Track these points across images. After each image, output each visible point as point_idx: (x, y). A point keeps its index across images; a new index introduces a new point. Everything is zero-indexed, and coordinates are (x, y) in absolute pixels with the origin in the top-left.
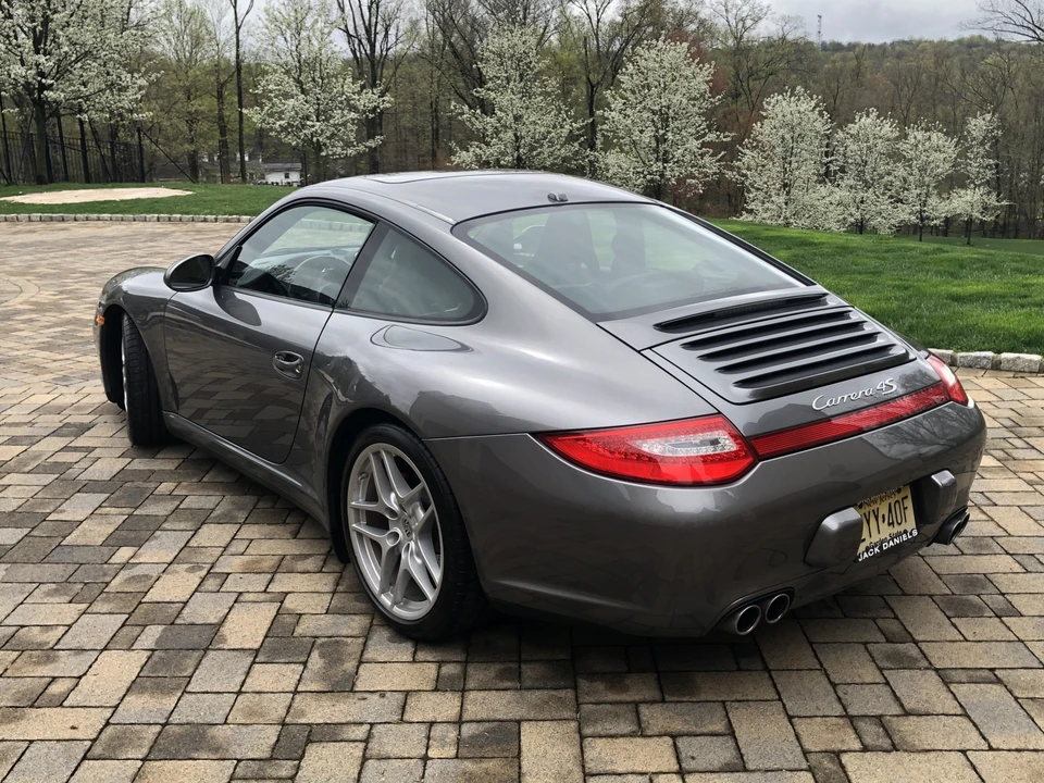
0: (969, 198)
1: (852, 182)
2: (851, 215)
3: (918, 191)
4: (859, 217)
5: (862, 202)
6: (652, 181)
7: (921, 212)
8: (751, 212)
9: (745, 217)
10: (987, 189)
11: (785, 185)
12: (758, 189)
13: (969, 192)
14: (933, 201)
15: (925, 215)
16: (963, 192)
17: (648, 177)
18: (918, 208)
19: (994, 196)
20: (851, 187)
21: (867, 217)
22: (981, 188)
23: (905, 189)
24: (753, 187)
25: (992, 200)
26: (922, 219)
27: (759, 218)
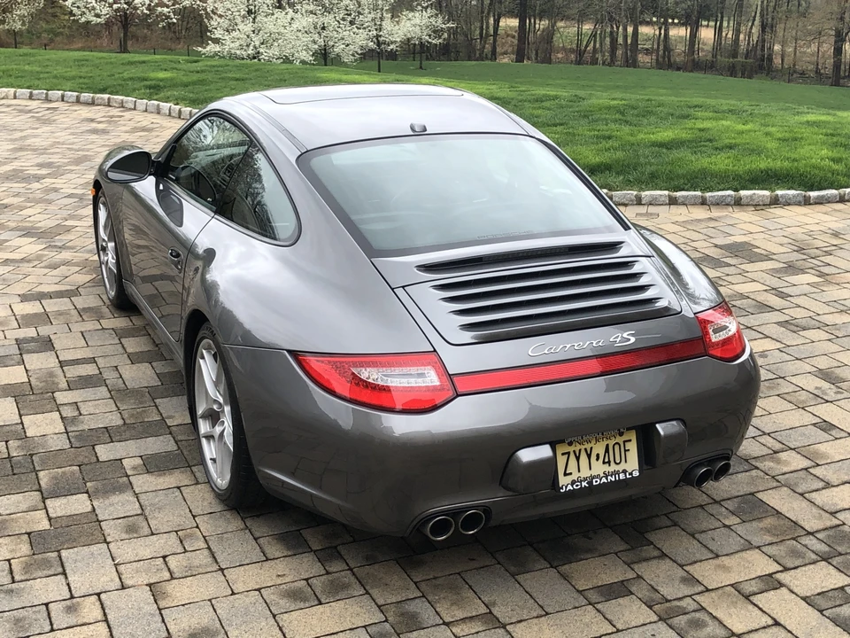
0: (417, 21)
1: (312, 7)
2: (314, 42)
3: (372, 15)
4: (323, 44)
5: (323, 28)
6: (117, 10)
7: (378, 36)
8: (217, 41)
9: (212, 48)
10: (434, 11)
11: (250, 12)
12: (221, 16)
13: (417, 14)
14: (388, 25)
15: (381, 39)
16: (411, 15)
17: (115, 6)
18: (375, 32)
19: (440, 20)
20: (311, 12)
21: (331, 43)
22: (429, 10)
23: (360, 13)
24: (215, 14)
25: (439, 22)
26: (379, 44)
27: (227, 48)
